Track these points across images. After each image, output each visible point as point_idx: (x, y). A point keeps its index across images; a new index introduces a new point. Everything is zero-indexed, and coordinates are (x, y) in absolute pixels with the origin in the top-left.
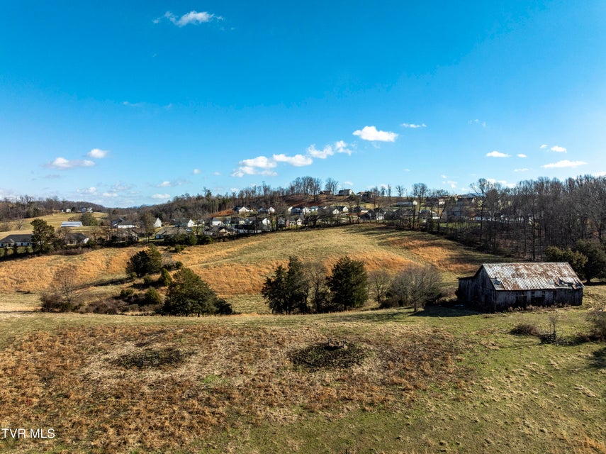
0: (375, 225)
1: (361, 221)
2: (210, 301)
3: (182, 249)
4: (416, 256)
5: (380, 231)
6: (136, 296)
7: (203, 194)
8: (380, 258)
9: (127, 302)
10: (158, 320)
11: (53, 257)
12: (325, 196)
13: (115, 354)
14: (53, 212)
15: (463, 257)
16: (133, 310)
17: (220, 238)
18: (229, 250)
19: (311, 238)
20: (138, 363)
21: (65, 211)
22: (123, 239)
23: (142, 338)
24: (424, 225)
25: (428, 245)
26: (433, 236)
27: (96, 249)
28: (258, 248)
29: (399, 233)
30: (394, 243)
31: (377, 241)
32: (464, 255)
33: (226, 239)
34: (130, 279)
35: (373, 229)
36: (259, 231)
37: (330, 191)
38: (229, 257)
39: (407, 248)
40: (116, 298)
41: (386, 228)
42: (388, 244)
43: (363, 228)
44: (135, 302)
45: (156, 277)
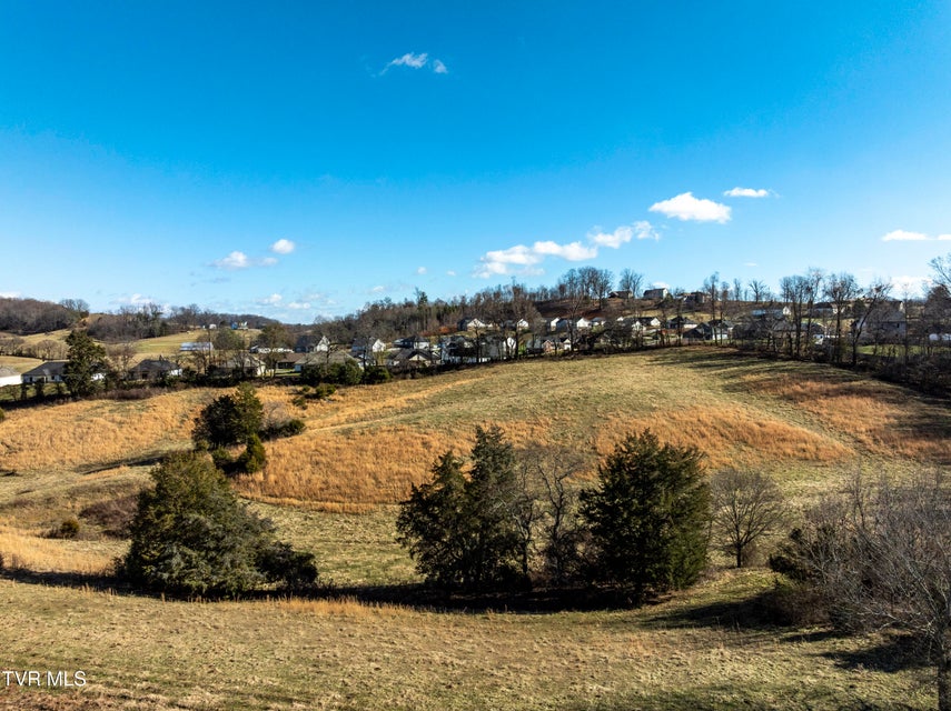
0: (714, 348)
1: (686, 341)
4: (815, 419)
5: (724, 362)
7: (414, 299)
8: (730, 421)
12: (620, 300)
14: (189, 329)
15: (927, 421)
17: (406, 373)
18: (414, 396)
19: (580, 374)
21: (207, 327)
24: (818, 348)
25: (838, 393)
26: (845, 372)
27: (175, 389)
28: (471, 392)
29: (767, 366)
30: (758, 386)
31: (719, 382)
32: (929, 416)
33: (418, 374)
35: (710, 357)
36: (484, 360)
37: (628, 292)
39: (789, 398)
41: (738, 355)
42: (746, 388)
43: (690, 355)
45: (236, 452)
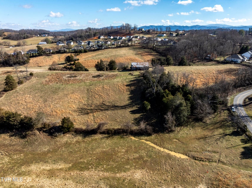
0: (139, 46)
2: (84, 68)
3: (79, 54)
6: (68, 67)
9: (66, 68)
10: (73, 72)
11: (44, 57)
12: (133, 31)
13: (67, 76)
14: (33, 37)
16: (68, 70)
17: (90, 51)
18: (92, 55)
20: (71, 77)
21: (37, 36)
22: (62, 51)
23: (70, 74)
28: (101, 54)
29: (143, 50)
33: (92, 51)
34: (66, 63)
36: (103, 48)
38: (92, 57)
40: (63, 68)
44: (68, 69)
45: (72, 63)
